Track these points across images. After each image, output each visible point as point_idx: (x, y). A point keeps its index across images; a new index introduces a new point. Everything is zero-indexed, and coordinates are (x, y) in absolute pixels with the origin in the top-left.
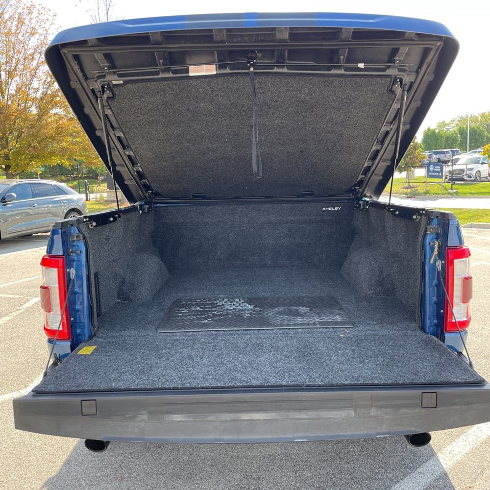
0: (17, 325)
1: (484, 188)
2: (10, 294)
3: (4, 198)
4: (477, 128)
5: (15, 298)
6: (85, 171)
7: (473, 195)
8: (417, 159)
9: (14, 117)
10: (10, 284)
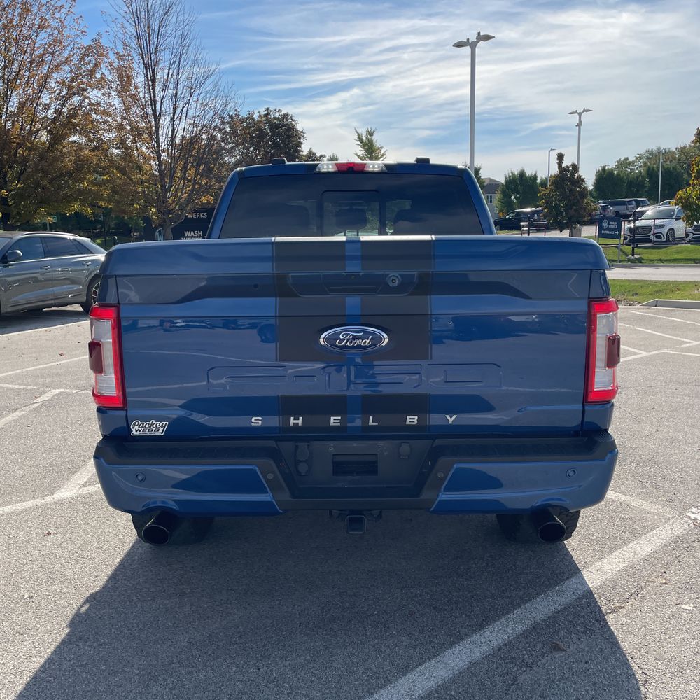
0: (32, 422)
1: (678, 253)
2: (19, 384)
3: (5, 257)
4: (673, 168)
5: (27, 390)
6: (112, 224)
7: (663, 262)
8: (585, 211)
9: (15, 144)
10: (18, 371)
